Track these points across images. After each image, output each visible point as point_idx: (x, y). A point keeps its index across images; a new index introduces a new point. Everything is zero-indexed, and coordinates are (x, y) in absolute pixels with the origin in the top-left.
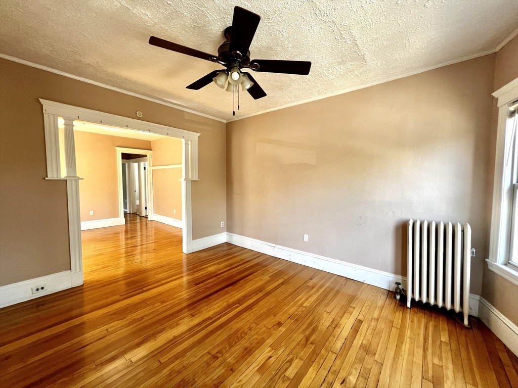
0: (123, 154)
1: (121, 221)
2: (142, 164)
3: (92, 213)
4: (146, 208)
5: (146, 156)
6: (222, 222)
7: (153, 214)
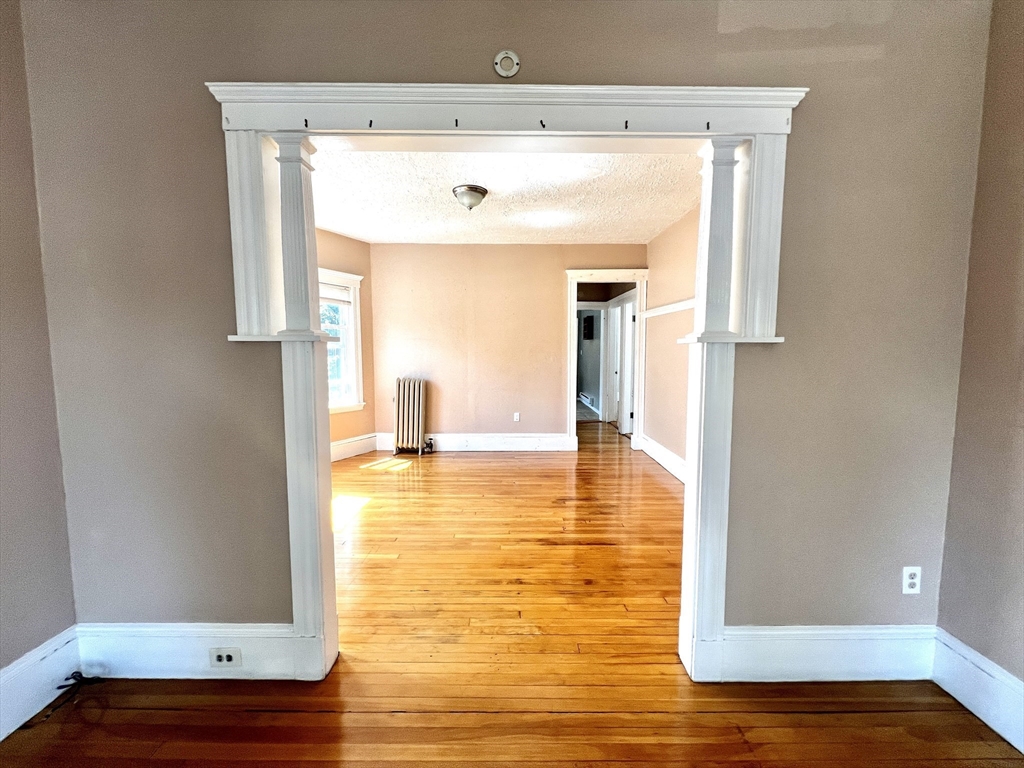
0: (581, 286)
1: (569, 441)
2: (629, 307)
3: (516, 416)
4: (632, 415)
5: (632, 286)
6: (907, 571)
7: (642, 435)
